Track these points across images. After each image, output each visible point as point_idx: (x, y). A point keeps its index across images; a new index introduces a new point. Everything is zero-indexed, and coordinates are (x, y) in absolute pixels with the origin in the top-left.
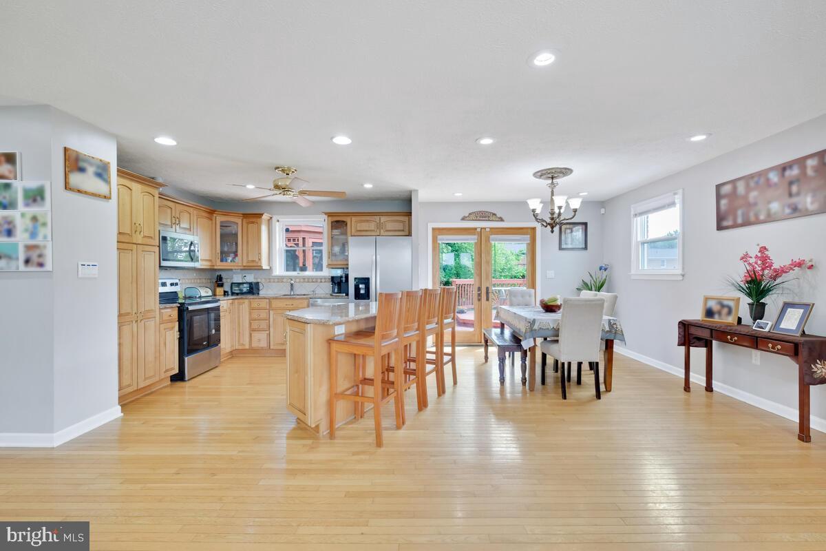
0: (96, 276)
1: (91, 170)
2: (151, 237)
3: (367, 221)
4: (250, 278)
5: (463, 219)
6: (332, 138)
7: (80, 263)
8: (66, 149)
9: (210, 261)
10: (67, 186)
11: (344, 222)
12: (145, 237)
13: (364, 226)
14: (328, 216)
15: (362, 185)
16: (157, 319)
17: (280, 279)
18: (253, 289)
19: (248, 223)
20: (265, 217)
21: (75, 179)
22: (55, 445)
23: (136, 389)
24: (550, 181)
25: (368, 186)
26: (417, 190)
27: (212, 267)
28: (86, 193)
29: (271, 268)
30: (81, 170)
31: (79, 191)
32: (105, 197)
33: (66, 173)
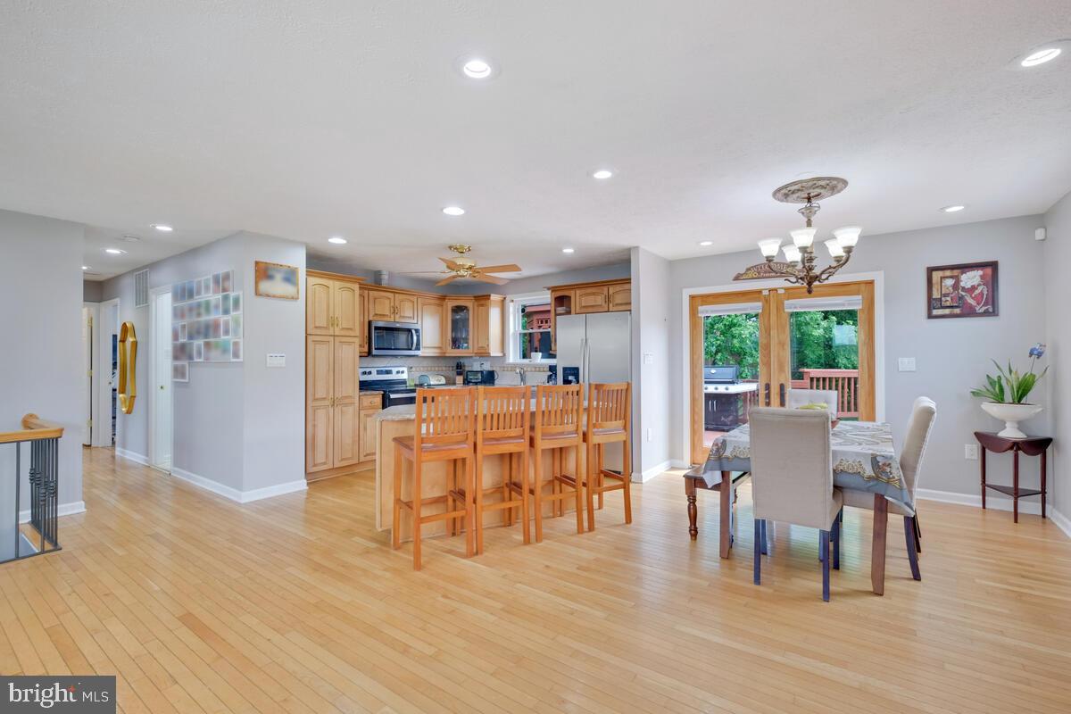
0: (284, 365)
1: (278, 277)
2: (351, 329)
3: (594, 294)
4: (487, 367)
5: (737, 278)
6: (442, 210)
7: (268, 355)
8: (257, 263)
9: (440, 348)
10: (257, 293)
11: (566, 296)
12: (343, 329)
13: (590, 300)
14: (552, 291)
15: (561, 250)
16: (357, 405)
17: (513, 367)
18: (489, 378)
19: (479, 306)
20: (495, 297)
21: (265, 286)
22: (243, 501)
23: (331, 467)
24: (804, 204)
25: (568, 251)
26: (637, 247)
27: (443, 355)
28: (274, 296)
29: (504, 355)
30: (270, 277)
31: (268, 296)
32: (293, 298)
33: (257, 283)
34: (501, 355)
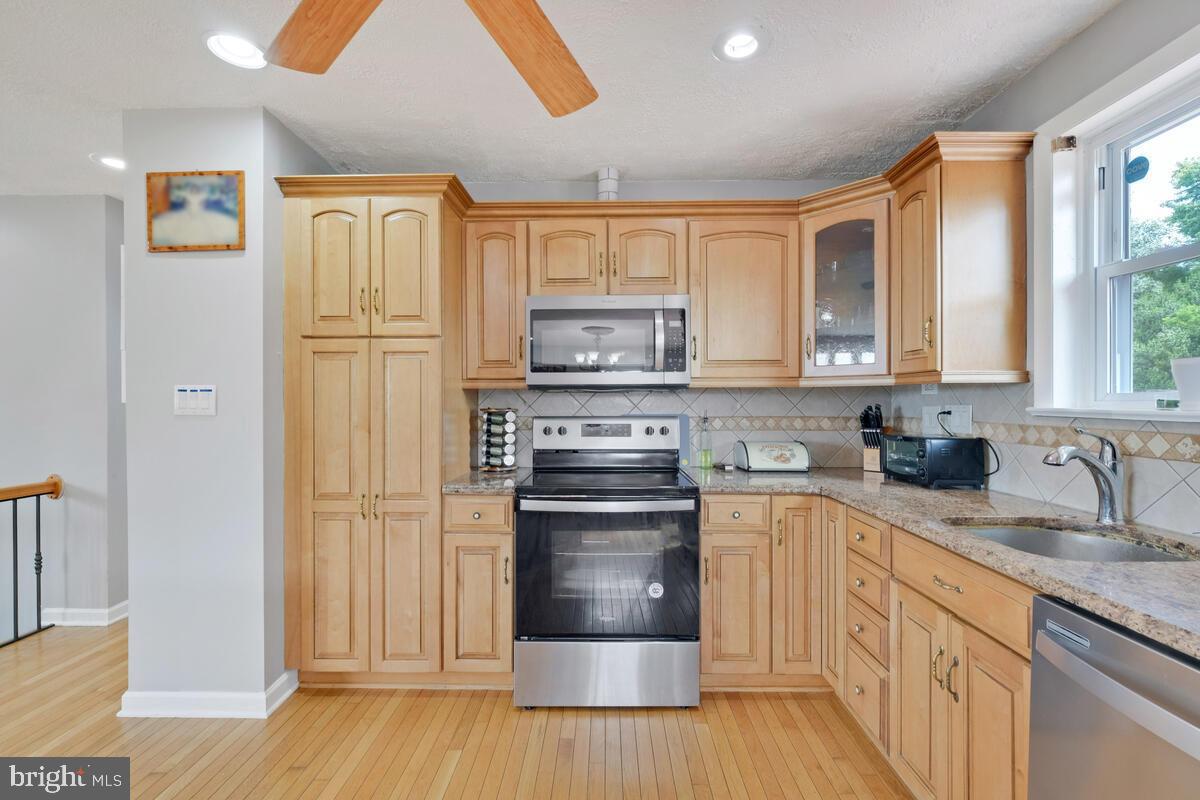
1: (195, 200)
2: (415, 319)
4: (955, 424)
8: (150, 177)
10: (152, 246)
12: (396, 317)
18: (965, 465)
23: (366, 668)
27: (788, 383)
29: (1026, 378)
30: (177, 206)
31: (172, 249)
32: (228, 247)
33: (150, 223)
34: (1008, 377)
